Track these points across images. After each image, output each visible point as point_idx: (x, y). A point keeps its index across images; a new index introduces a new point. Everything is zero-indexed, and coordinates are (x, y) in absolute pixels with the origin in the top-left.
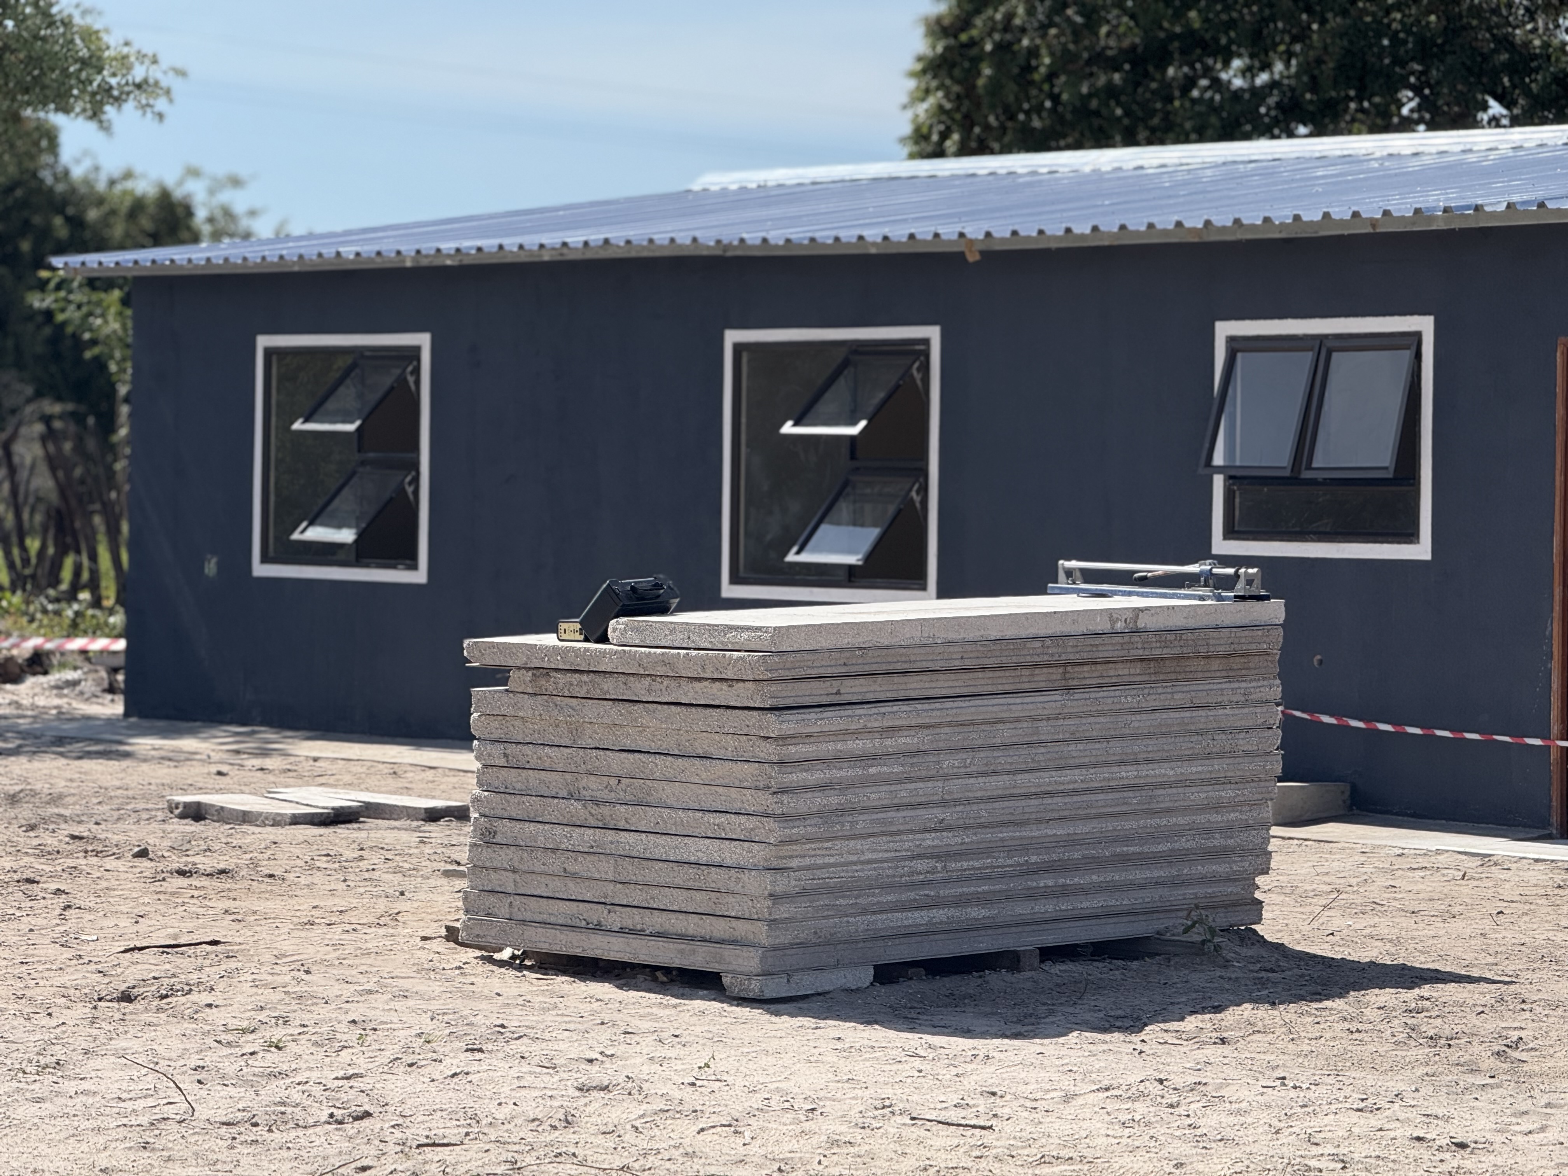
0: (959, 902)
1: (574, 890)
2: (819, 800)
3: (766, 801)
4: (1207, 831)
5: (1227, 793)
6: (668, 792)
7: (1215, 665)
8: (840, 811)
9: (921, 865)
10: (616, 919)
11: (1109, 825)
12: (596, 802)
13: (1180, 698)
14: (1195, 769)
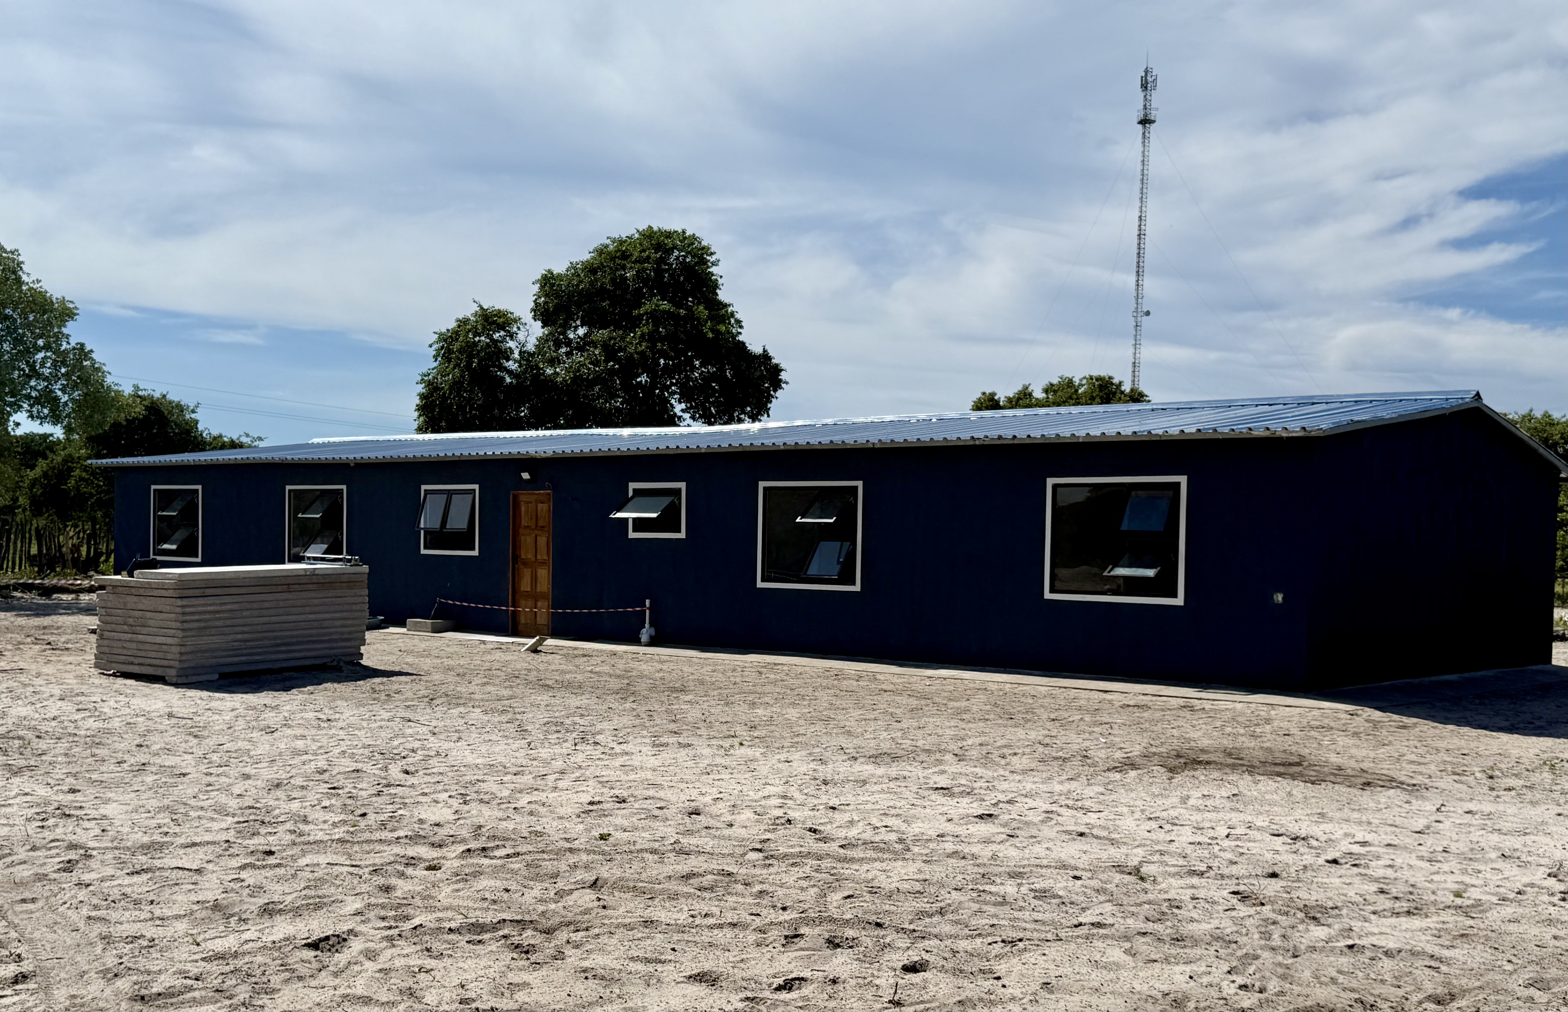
0: (250, 655)
1: (125, 652)
2: (196, 625)
3: (179, 625)
4: (342, 633)
5: (349, 622)
6: (151, 622)
7: (344, 585)
8: (205, 628)
9: (236, 644)
10: (136, 661)
11: (306, 632)
12: (131, 626)
13: (330, 595)
14: (337, 615)
